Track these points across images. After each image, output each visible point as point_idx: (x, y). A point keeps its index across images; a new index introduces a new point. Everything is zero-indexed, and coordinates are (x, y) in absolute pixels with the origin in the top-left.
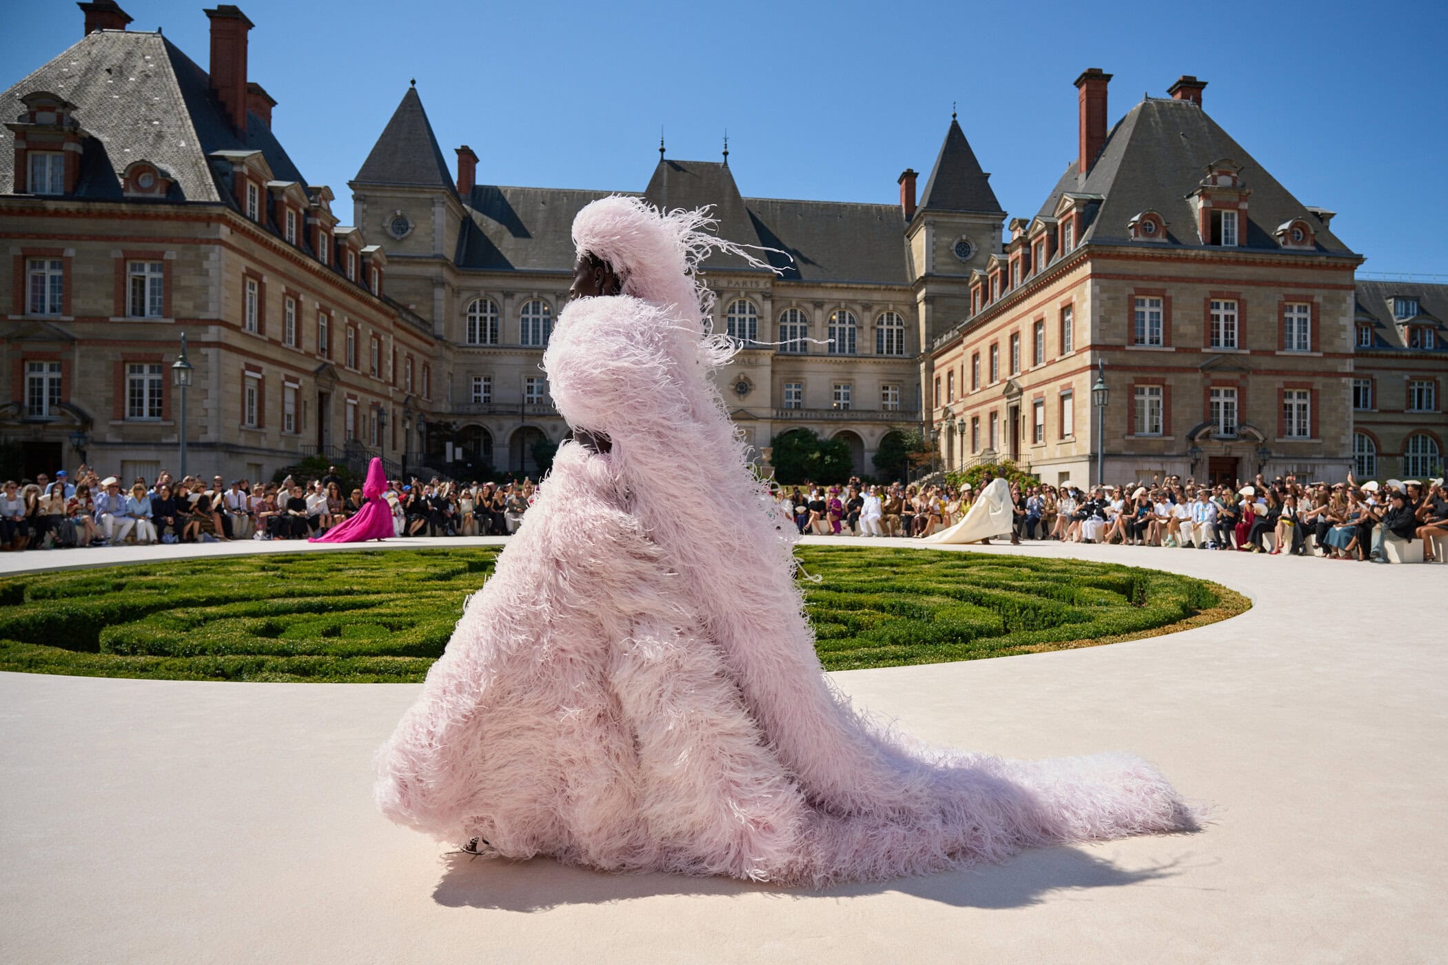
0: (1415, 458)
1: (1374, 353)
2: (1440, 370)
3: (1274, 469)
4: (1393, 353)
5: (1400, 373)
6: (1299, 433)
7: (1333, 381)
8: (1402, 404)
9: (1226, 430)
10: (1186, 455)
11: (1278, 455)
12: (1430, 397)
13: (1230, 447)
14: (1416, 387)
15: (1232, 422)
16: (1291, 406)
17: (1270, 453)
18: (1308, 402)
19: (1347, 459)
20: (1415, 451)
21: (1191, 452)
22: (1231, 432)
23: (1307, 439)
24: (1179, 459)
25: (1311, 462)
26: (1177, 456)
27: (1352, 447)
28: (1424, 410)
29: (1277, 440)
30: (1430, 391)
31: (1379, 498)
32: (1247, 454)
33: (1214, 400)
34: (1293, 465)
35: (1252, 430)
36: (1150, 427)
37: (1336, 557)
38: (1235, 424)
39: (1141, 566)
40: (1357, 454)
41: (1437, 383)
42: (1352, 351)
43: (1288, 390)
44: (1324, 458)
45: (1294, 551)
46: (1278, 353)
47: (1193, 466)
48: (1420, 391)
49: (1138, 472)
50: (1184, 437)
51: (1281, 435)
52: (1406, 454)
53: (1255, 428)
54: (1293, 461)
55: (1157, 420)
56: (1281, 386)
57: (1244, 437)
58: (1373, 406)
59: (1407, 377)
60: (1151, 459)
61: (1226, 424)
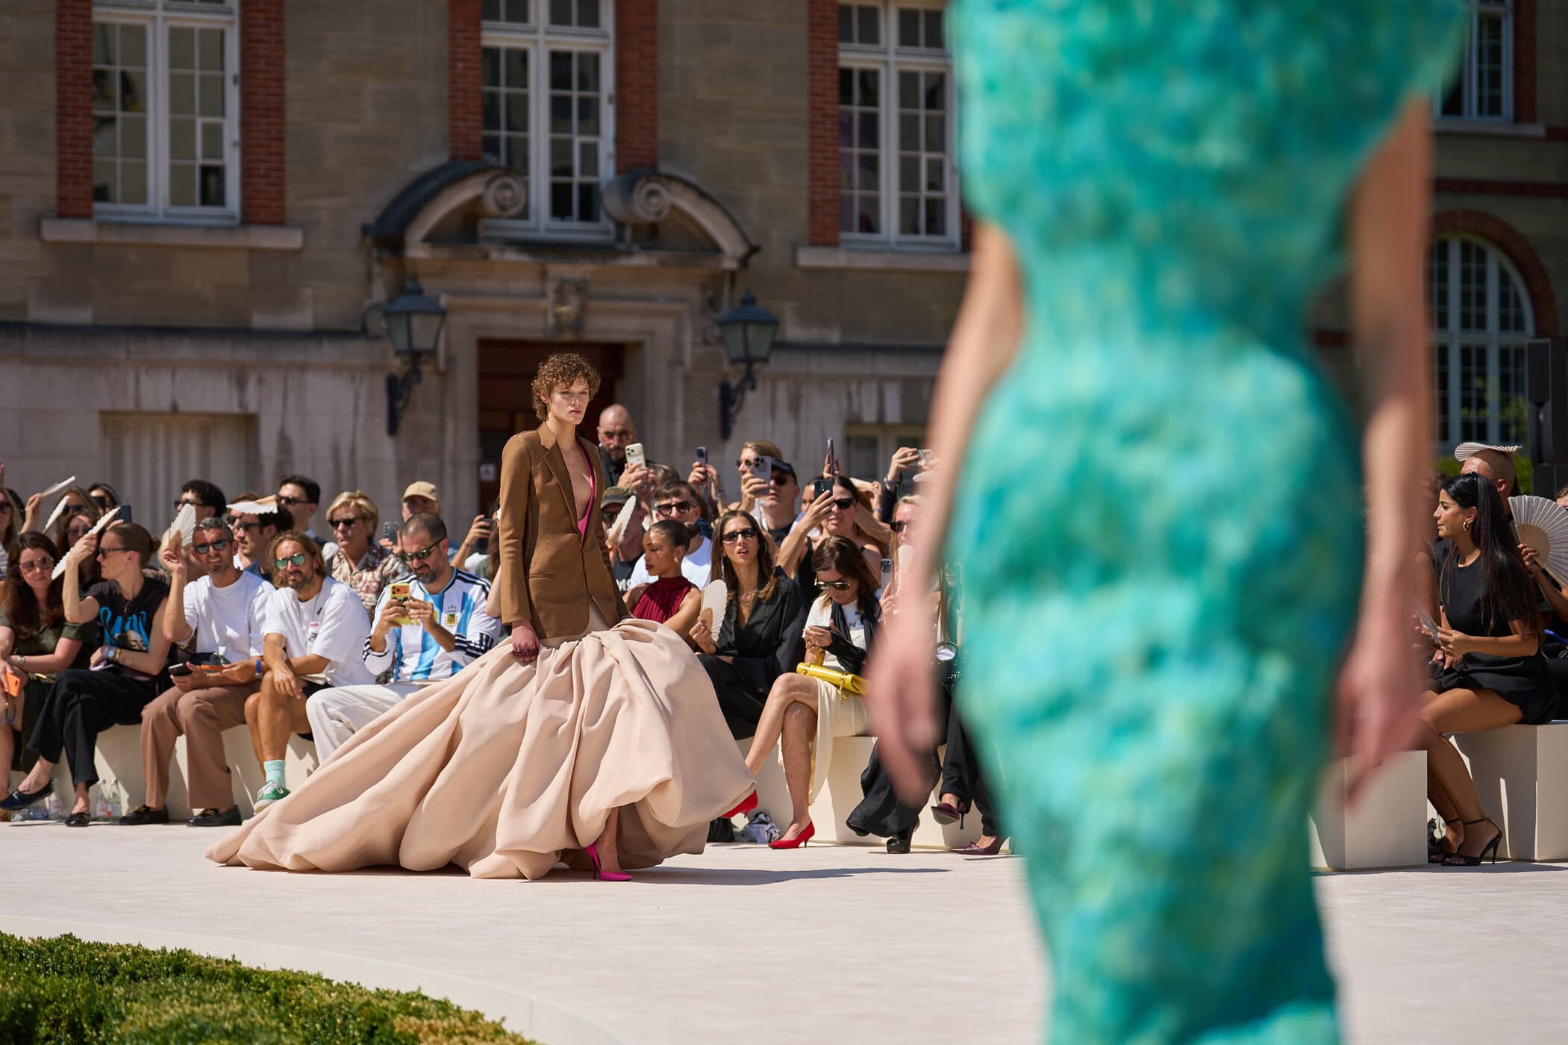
3: (795, 405)
6: (909, 226)
9: (560, 205)
10: (361, 332)
11: (813, 334)
13: (581, 288)
15: (590, 153)
16: (869, 81)
17: (774, 323)
21: (387, 314)
22: (588, 213)
23: (944, 254)
24: (328, 352)
26: (317, 334)
28: (1471, 120)
29: (808, 258)
32: (666, 326)
33: (499, 36)
34: (882, 381)
35: (687, 203)
36: (177, 174)
38: (607, 169)
39: (87, 934)
47: (397, 391)
49: (113, 422)
50: (353, 235)
51: (823, 238)
53: (703, 195)
54: (884, 366)
55: (214, 135)
57: (650, 235)
60: (185, 350)
61: (560, 168)
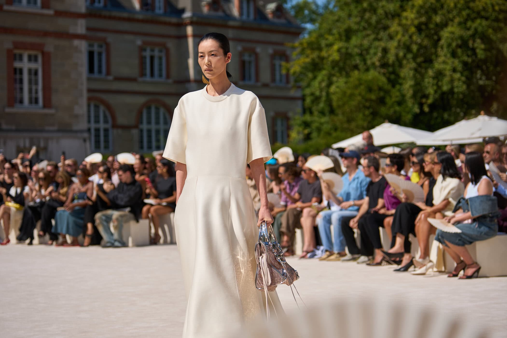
0: (149, 131)
1: (107, 13)
2: (169, 37)
4: (125, 15)
5: (130, 37)
6: (31, 102)
7: (63, 43)
8: (134, 72)
11: (9, 127)
12: (160, 64)
14: (148, 54)
16: (21, 70)
18: (38, 66)
19: (81, 131)
20: (149, 123)
23: (39, 109)
25: (45, 135)
27: (85, 118)
28: (156, 79)
29: (8, 110)
30: (160, 58)
31: (105, 175)
37: (64, 243)
40: (93, 126)
41: (167, 50)
42: (83, 10)
43: (17, 52)
44: (59, 131)
45: (20, 239)
46: (6, 7)
48: (152, 58)
51: (11, 104)
52: (141, 126)
54: (25, 134)
56: (9, 45)
58: (108, 73)
59: (139, 42)
